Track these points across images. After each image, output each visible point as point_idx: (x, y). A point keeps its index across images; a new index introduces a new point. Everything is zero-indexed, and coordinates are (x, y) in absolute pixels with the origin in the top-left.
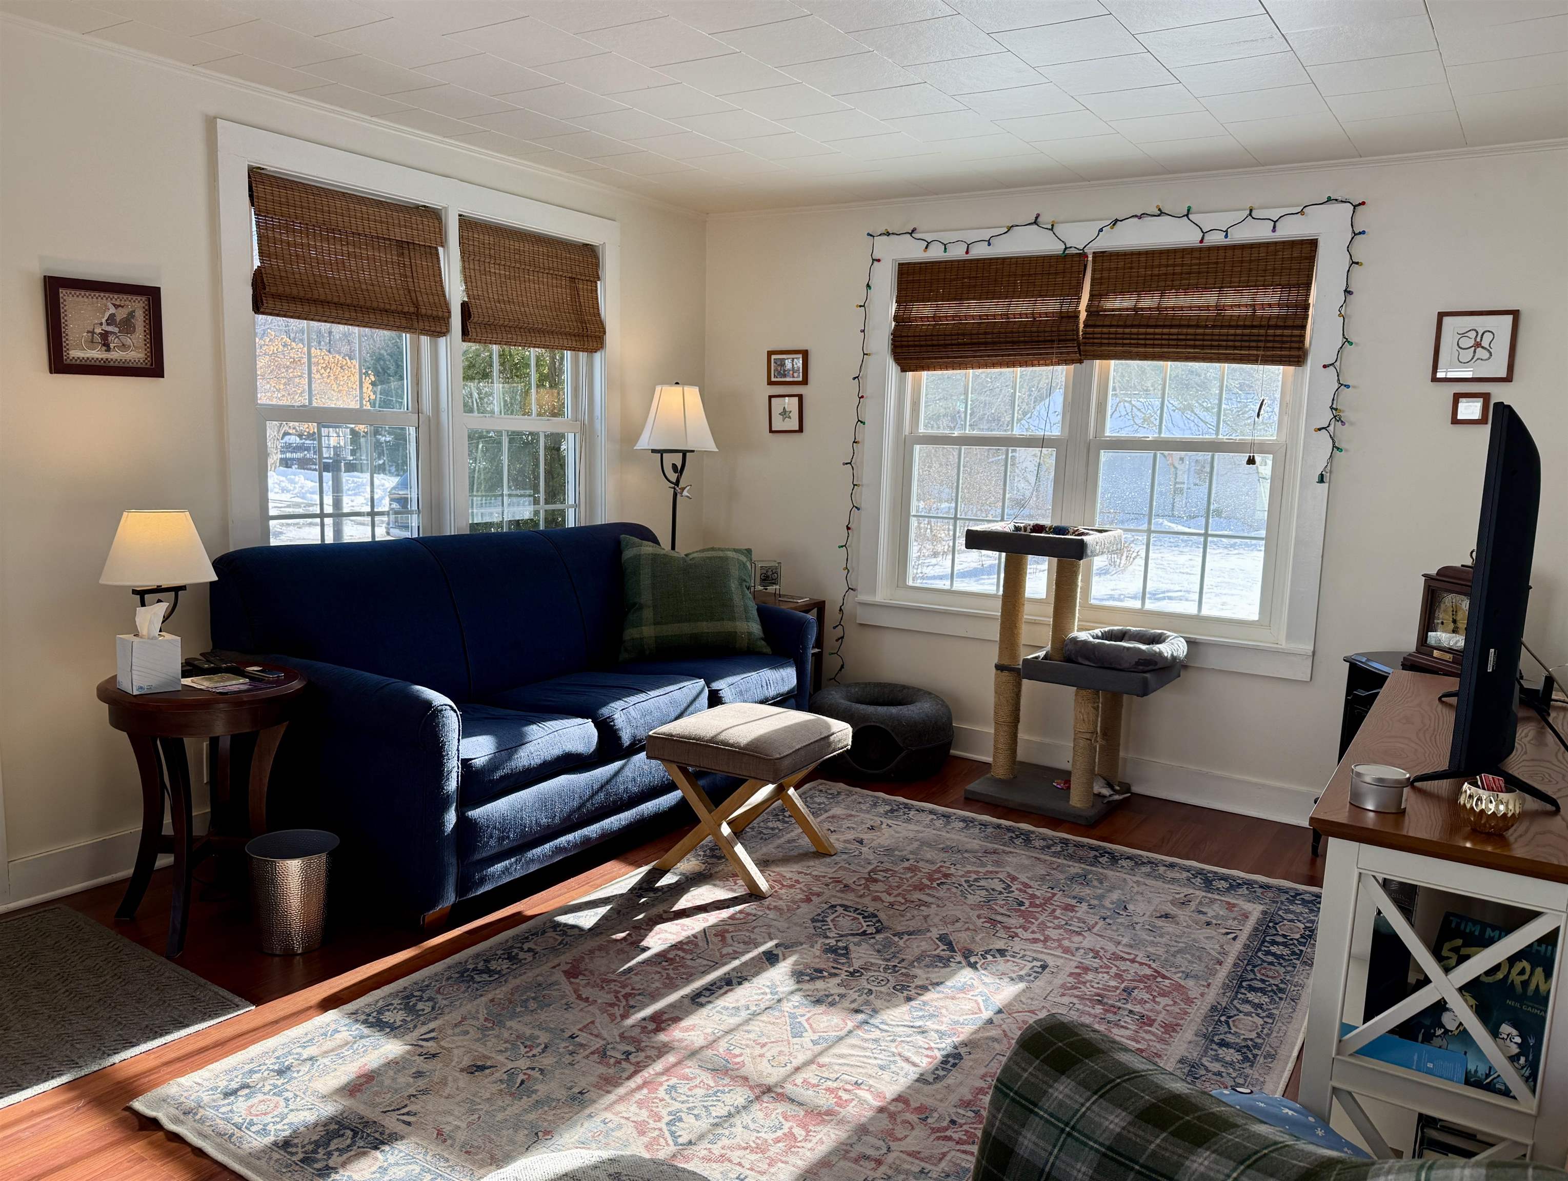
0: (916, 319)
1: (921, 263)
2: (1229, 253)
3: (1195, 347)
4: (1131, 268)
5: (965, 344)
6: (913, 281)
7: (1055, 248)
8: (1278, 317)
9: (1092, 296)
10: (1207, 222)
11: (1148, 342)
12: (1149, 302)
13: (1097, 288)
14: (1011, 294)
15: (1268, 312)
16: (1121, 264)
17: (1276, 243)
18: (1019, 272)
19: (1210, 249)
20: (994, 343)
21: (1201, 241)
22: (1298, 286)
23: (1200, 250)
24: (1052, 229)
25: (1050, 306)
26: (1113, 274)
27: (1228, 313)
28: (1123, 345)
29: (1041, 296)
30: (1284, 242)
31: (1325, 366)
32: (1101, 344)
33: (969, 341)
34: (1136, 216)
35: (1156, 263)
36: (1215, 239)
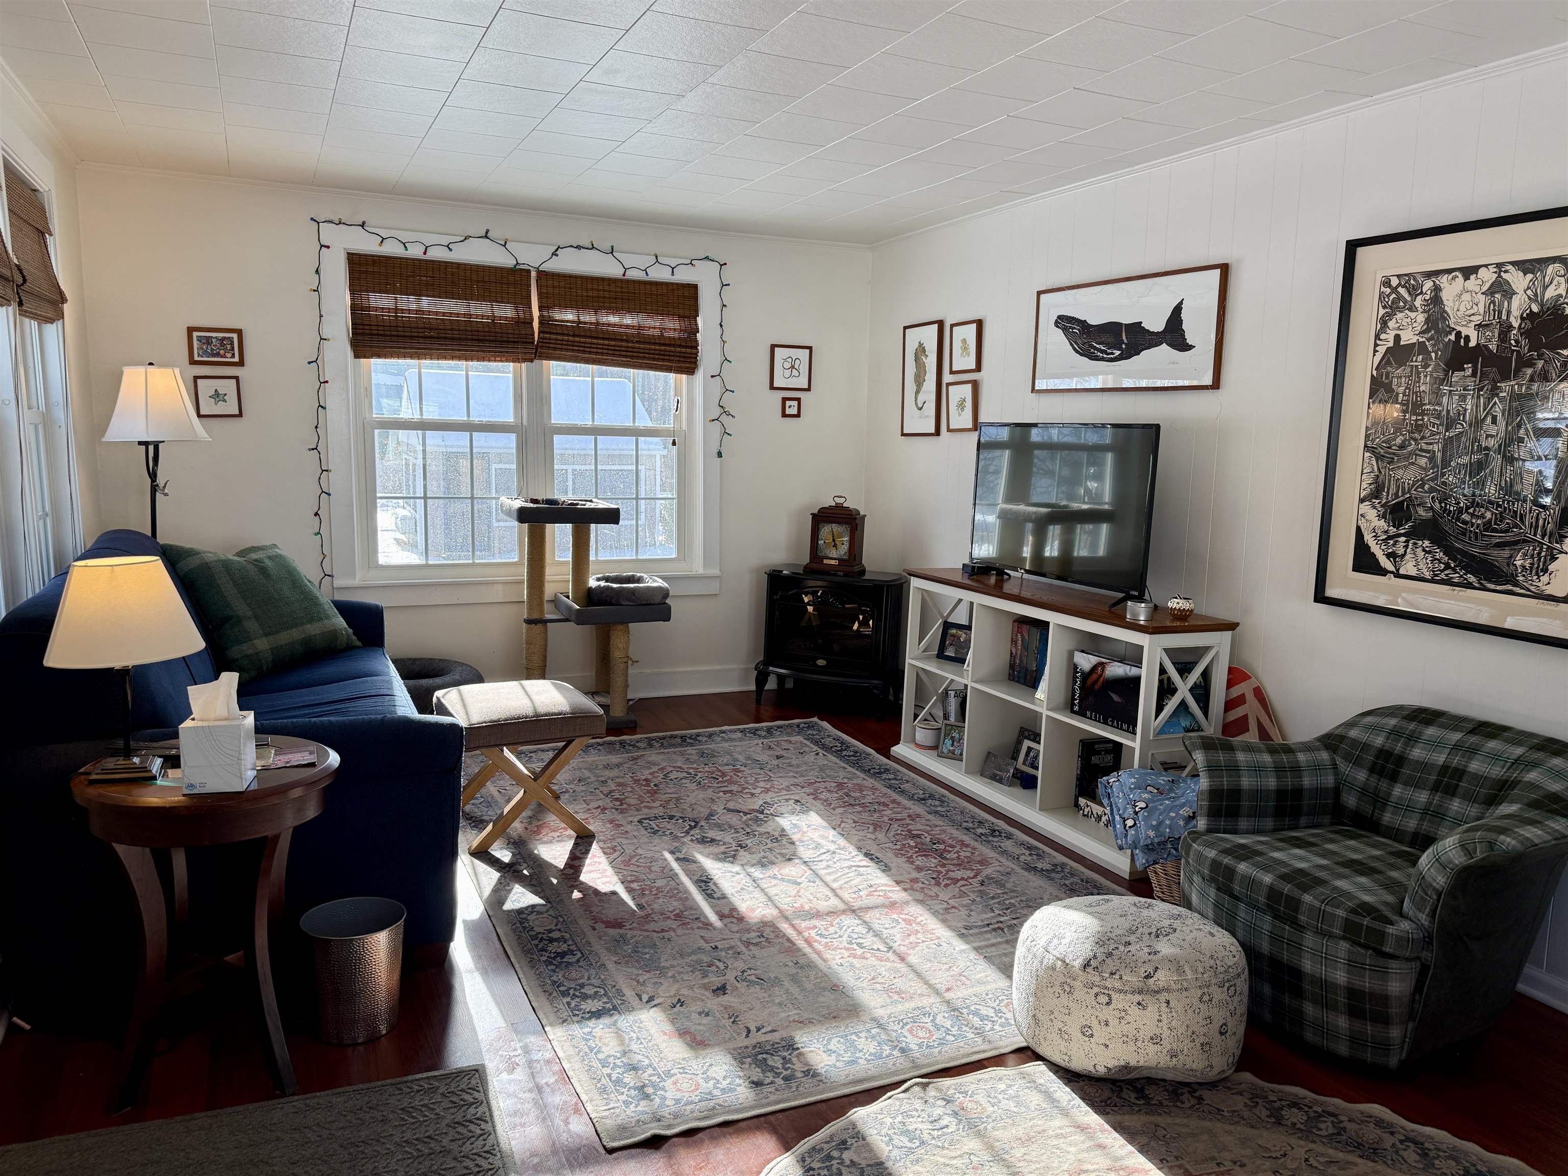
0: (376, 309)
1: (373, 256)
2: (642, 287)
3: (626, 356)
4: (571, 288)
5: (431, 337)
6: (366, 272)
7: (509, 262)
8: (680, 339)
9: (541, 308)
10: (629, 260)
11: (592, 350)
12: (588, 317)
13: (544, 300)
14: (467, 296)
15: (671, 334)
16: (562, 284)
17: (672, 284)
18: (474, 277)
19: (628, 281)
20: (460, 339)
21: (624, 275)
22: (688, 317)
23: (621, 281)
24: (504, 246)
25: (506, 311)
26: (556, 291)
27: (646, 332)
28: (573, 350)
29: (497, 302)
30: (677, 284)
31: (712, 376)
32: (555, 349)
33: (436, 335)
34: (572, 246)
35: (590, 286)
36: (633, 274)
